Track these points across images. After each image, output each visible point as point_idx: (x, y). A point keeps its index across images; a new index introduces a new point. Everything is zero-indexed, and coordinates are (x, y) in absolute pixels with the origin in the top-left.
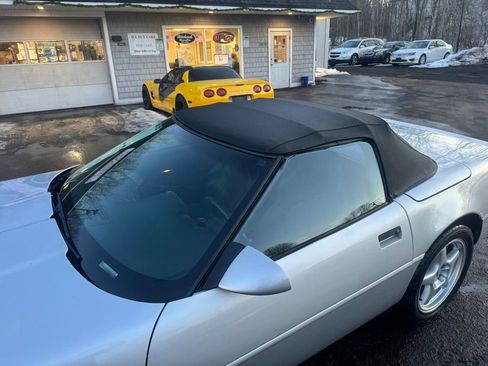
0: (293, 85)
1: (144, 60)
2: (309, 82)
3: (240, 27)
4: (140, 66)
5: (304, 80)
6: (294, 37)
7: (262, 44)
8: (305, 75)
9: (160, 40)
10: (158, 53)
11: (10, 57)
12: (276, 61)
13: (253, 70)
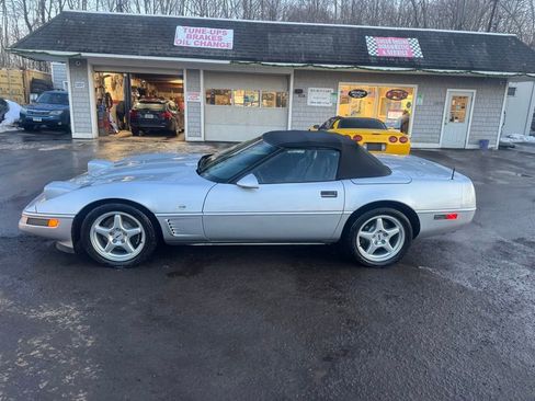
0: (468, 147)
1: (317, 110)
2: (489, 146)
3: (416, 86)
4: (313, 115)
5: (483, 143)
6: (477, 98)
7: (437, 103)
8: (485, 138)
9: (335, 94)
10: (331, 105)
11: (226, 100)
12: (452, 120)
13: (424, 127)
